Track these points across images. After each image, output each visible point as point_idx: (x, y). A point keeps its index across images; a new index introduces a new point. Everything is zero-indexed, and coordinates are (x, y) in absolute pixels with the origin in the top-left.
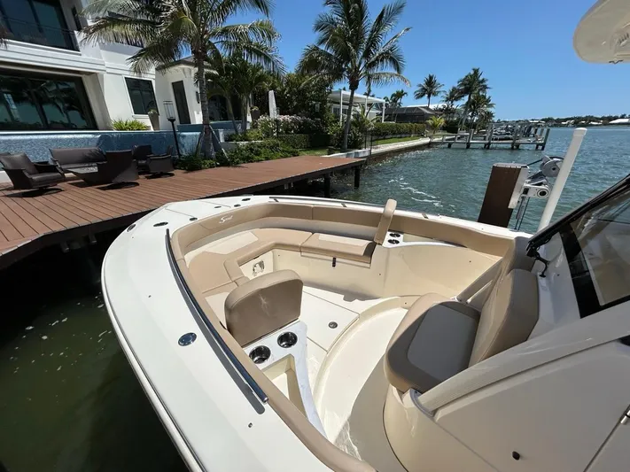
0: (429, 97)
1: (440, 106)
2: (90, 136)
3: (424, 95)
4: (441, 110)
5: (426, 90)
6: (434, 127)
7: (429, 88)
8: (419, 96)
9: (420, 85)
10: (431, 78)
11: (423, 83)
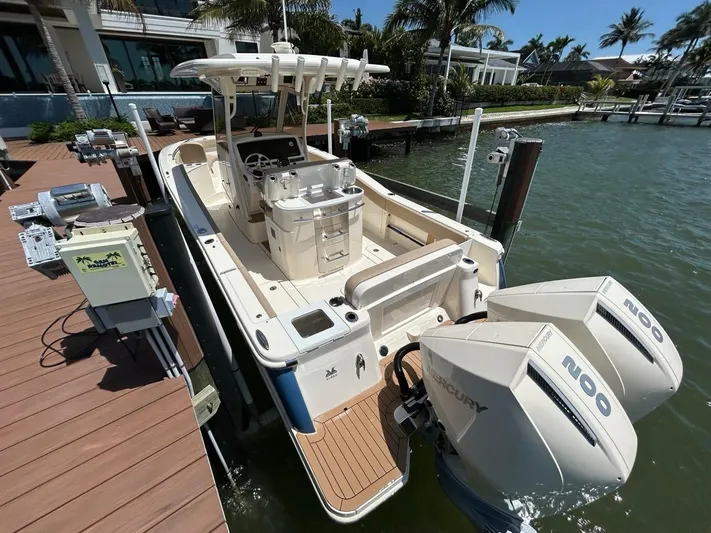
0: (624, 44)
1: (646, 57)
2: (199, 97)
3: (615, 40)
4: (646, 64)
5: (622, 33)
6: (597, 91)
7: (628, 29)
8: (608, 43)
9: (613, 26)
10: (634, 12)
11: (619, 22)
